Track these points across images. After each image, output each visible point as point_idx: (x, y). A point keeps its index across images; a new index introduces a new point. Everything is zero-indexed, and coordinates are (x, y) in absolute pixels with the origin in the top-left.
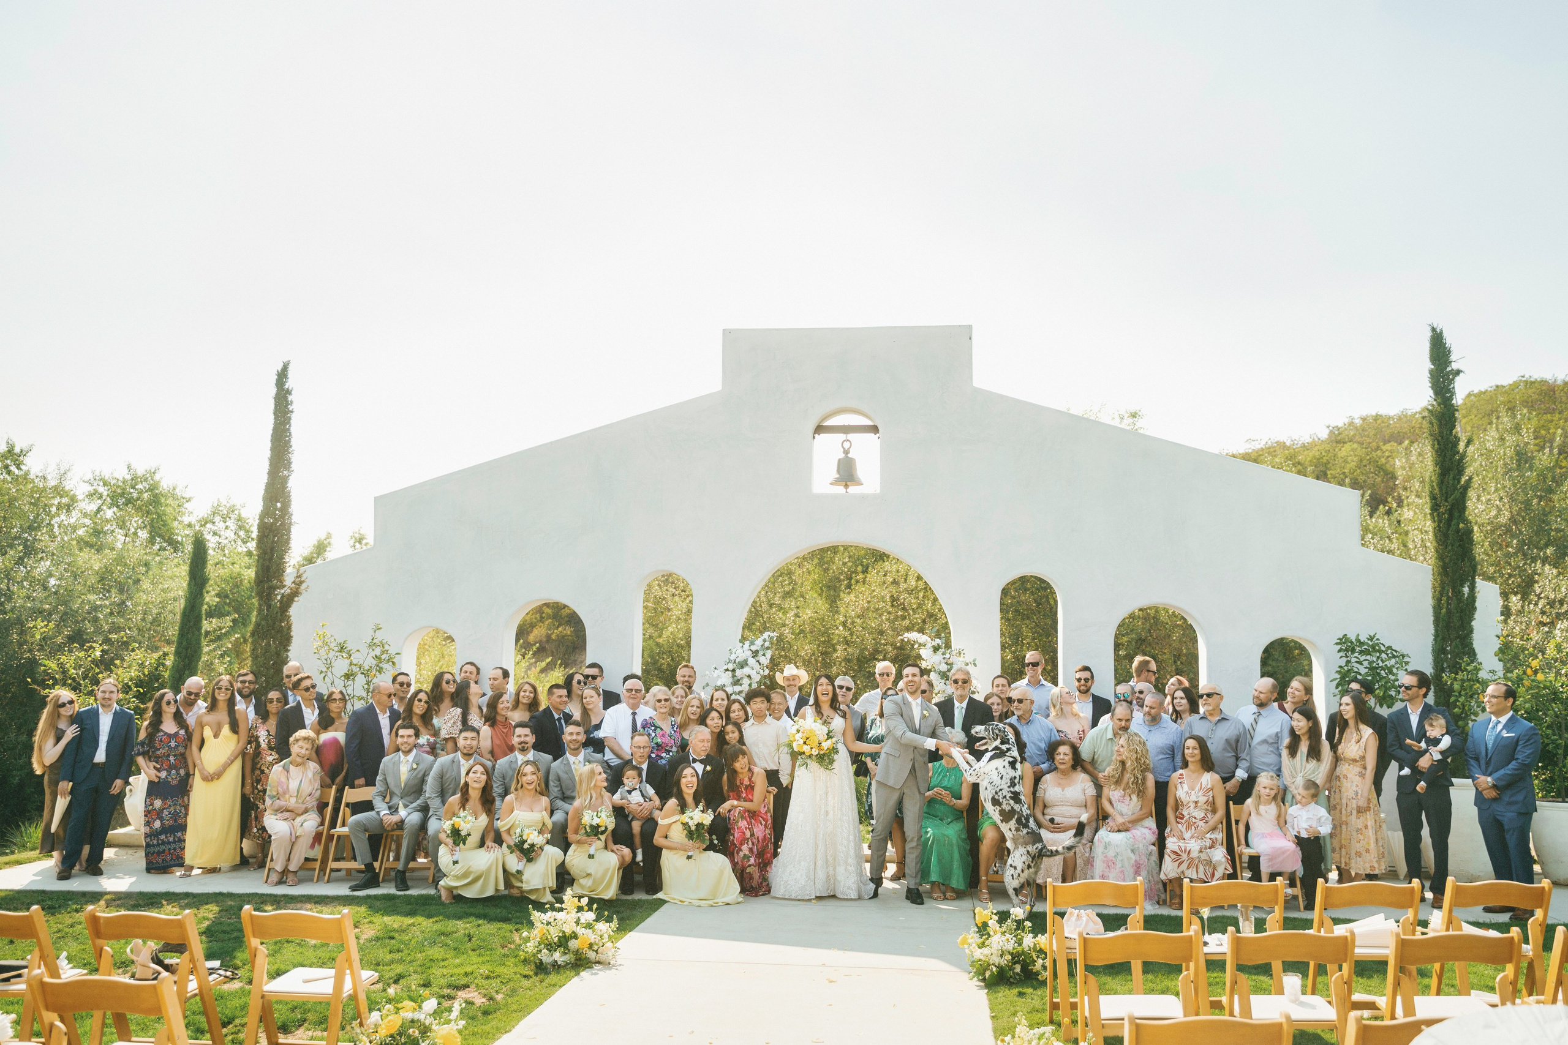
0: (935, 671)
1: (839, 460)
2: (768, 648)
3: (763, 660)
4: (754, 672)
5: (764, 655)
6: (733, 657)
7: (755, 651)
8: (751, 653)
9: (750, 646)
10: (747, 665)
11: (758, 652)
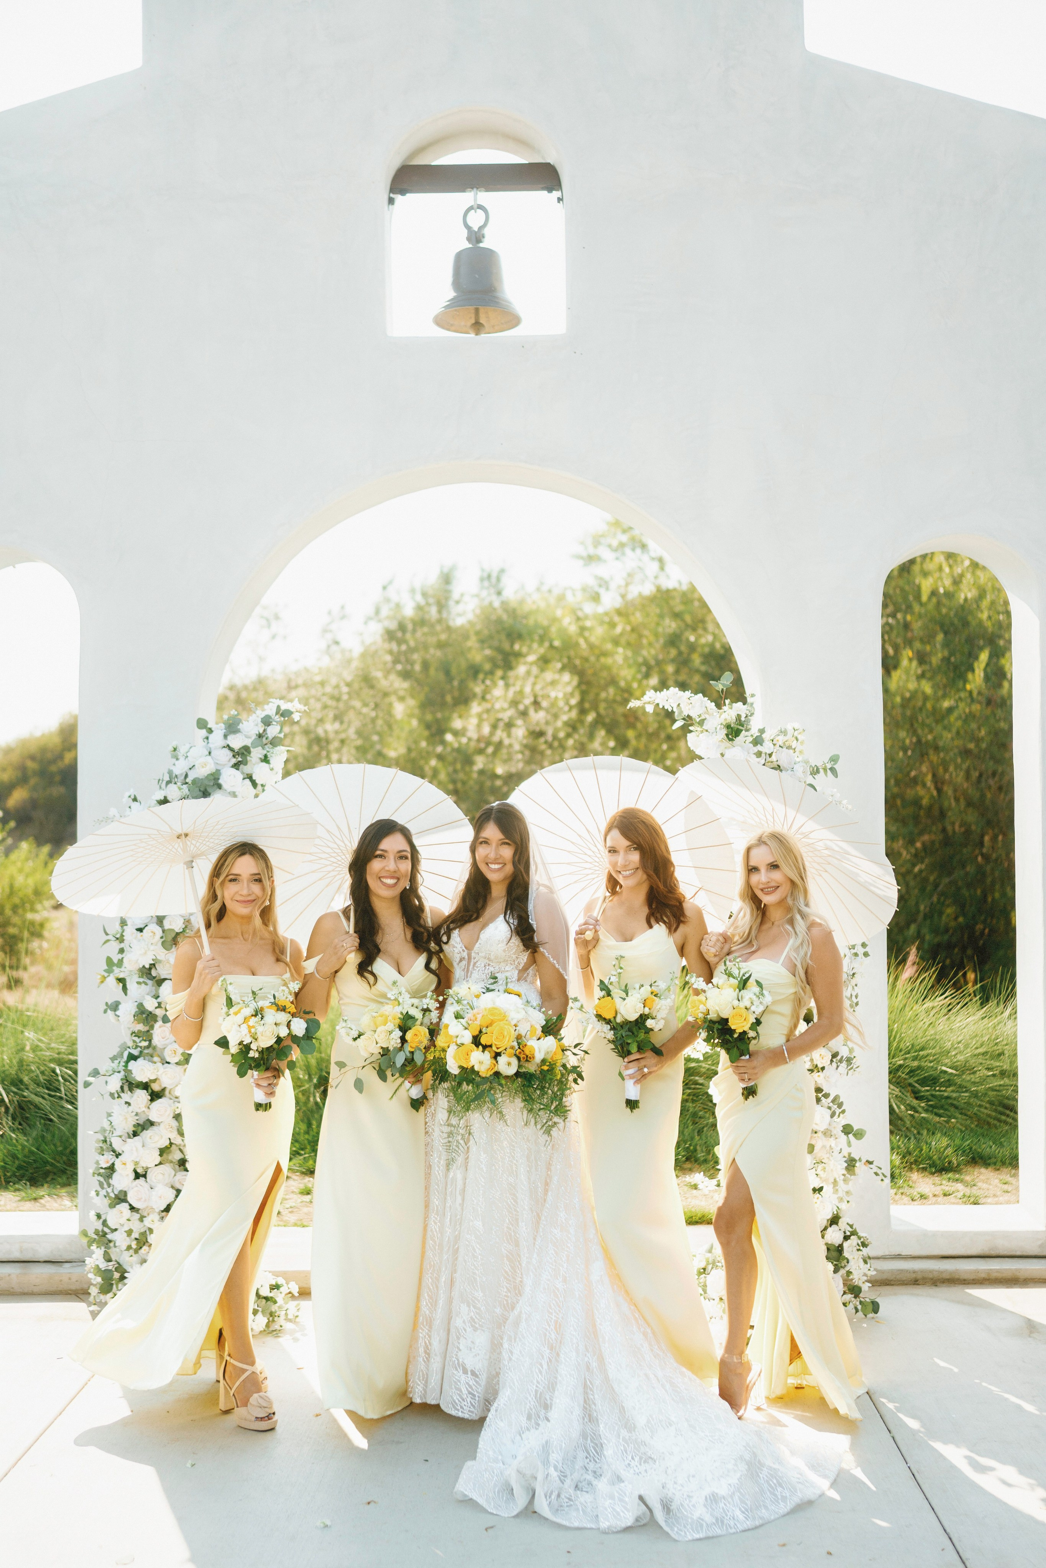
1: (459, 256)
7: (240, 749)
8: (230, 754)
9: (225, 736)
10: (220, 787)
11: (249, 752)
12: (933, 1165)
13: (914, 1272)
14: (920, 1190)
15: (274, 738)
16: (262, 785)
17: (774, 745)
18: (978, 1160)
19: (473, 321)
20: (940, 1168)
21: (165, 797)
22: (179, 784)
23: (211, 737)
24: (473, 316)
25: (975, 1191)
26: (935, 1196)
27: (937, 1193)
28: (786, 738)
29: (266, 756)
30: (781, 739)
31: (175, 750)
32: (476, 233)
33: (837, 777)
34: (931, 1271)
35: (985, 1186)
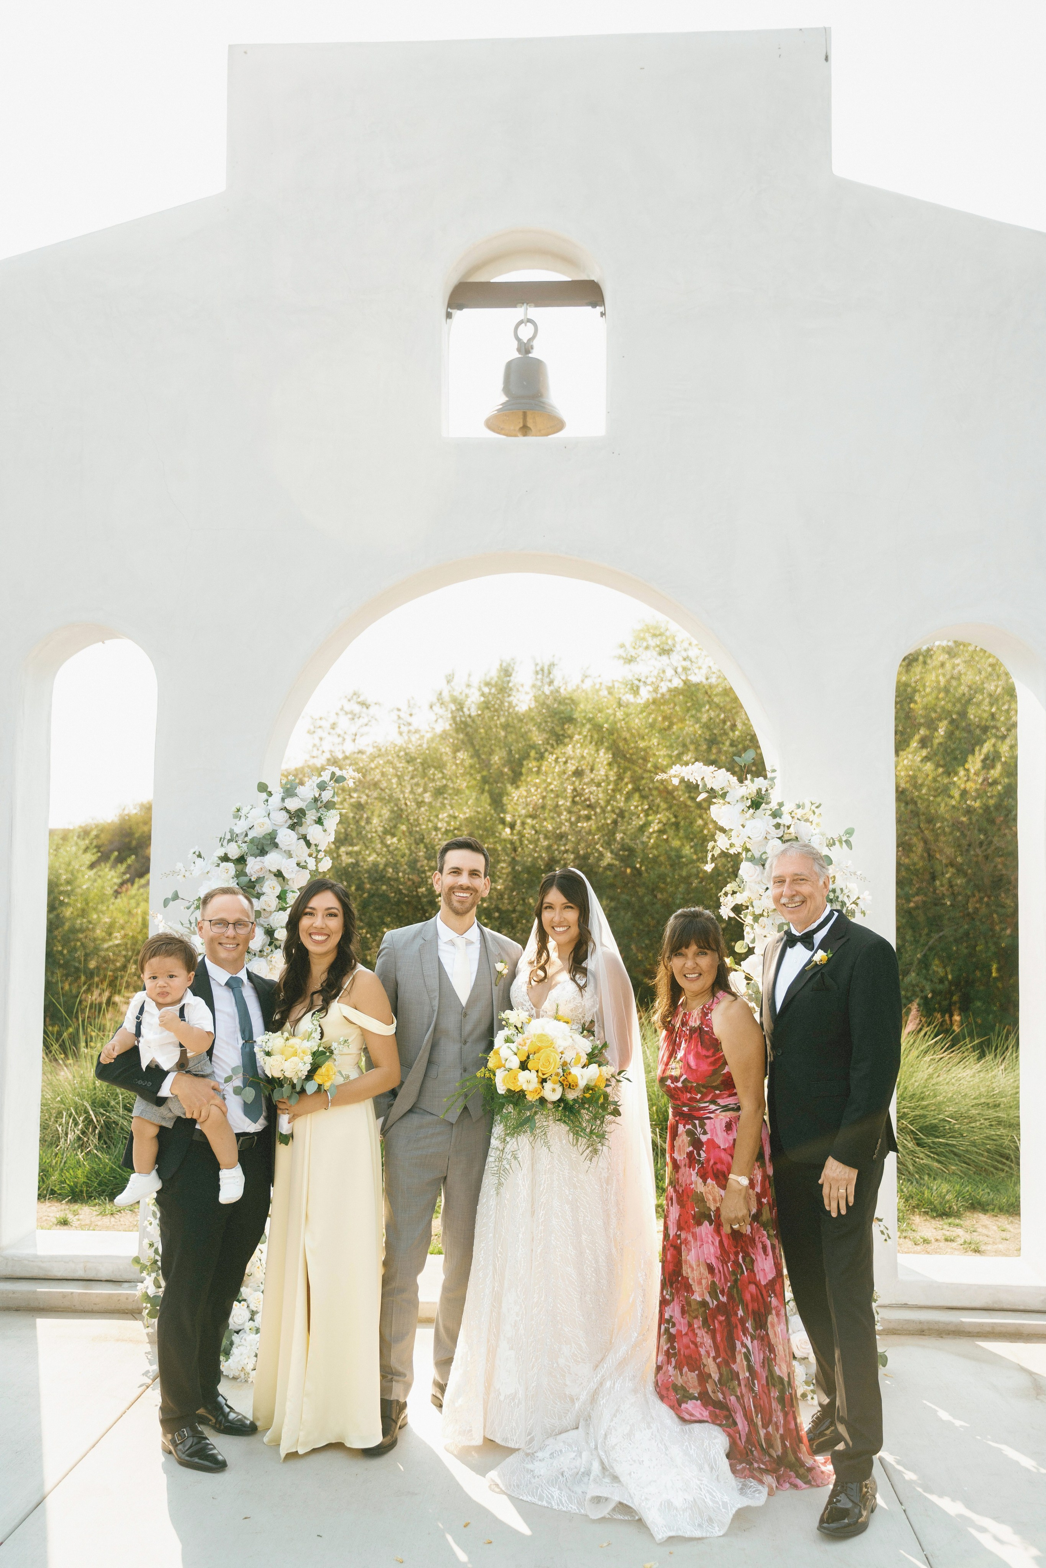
0: (752, 860)
1: (509, 365)
2: (329, 805)
3: (314, 832)
4: (293, 862)
5: (319, 821)
6: (240, 827)
7: (296, 811)
8: (286, 815)
9: (283, 799)
10: (276, 846)
11: (305, 815)
12: (934, 1209)
13: (920, 1322)
14: (922, 1234)
15: (328, 802)
16: (316, 845)
17: (793, 817)
18: (977, 1206)
19: (521, 425)
20: (942, 1213)
21: (226, 854)
22: (240, 842)
23: (270, 799)
24: (521, 421)
25: (976, 1237)
26: (937, 1240)
27: (938, 1238)
28: (804, 812)
29: (320, 818)
30: (799, 813)
31: (238, 810)
32: (525, 344)
33: (851, 849)
34: (937, 1323)
35: (984, 1231)
